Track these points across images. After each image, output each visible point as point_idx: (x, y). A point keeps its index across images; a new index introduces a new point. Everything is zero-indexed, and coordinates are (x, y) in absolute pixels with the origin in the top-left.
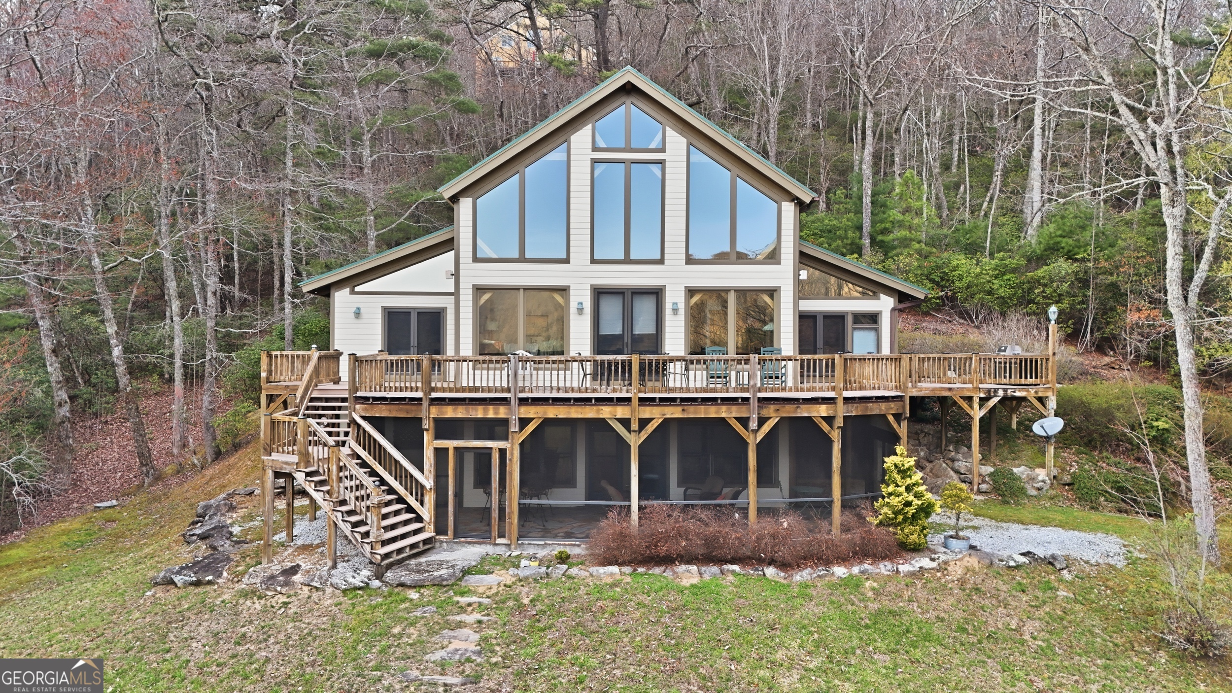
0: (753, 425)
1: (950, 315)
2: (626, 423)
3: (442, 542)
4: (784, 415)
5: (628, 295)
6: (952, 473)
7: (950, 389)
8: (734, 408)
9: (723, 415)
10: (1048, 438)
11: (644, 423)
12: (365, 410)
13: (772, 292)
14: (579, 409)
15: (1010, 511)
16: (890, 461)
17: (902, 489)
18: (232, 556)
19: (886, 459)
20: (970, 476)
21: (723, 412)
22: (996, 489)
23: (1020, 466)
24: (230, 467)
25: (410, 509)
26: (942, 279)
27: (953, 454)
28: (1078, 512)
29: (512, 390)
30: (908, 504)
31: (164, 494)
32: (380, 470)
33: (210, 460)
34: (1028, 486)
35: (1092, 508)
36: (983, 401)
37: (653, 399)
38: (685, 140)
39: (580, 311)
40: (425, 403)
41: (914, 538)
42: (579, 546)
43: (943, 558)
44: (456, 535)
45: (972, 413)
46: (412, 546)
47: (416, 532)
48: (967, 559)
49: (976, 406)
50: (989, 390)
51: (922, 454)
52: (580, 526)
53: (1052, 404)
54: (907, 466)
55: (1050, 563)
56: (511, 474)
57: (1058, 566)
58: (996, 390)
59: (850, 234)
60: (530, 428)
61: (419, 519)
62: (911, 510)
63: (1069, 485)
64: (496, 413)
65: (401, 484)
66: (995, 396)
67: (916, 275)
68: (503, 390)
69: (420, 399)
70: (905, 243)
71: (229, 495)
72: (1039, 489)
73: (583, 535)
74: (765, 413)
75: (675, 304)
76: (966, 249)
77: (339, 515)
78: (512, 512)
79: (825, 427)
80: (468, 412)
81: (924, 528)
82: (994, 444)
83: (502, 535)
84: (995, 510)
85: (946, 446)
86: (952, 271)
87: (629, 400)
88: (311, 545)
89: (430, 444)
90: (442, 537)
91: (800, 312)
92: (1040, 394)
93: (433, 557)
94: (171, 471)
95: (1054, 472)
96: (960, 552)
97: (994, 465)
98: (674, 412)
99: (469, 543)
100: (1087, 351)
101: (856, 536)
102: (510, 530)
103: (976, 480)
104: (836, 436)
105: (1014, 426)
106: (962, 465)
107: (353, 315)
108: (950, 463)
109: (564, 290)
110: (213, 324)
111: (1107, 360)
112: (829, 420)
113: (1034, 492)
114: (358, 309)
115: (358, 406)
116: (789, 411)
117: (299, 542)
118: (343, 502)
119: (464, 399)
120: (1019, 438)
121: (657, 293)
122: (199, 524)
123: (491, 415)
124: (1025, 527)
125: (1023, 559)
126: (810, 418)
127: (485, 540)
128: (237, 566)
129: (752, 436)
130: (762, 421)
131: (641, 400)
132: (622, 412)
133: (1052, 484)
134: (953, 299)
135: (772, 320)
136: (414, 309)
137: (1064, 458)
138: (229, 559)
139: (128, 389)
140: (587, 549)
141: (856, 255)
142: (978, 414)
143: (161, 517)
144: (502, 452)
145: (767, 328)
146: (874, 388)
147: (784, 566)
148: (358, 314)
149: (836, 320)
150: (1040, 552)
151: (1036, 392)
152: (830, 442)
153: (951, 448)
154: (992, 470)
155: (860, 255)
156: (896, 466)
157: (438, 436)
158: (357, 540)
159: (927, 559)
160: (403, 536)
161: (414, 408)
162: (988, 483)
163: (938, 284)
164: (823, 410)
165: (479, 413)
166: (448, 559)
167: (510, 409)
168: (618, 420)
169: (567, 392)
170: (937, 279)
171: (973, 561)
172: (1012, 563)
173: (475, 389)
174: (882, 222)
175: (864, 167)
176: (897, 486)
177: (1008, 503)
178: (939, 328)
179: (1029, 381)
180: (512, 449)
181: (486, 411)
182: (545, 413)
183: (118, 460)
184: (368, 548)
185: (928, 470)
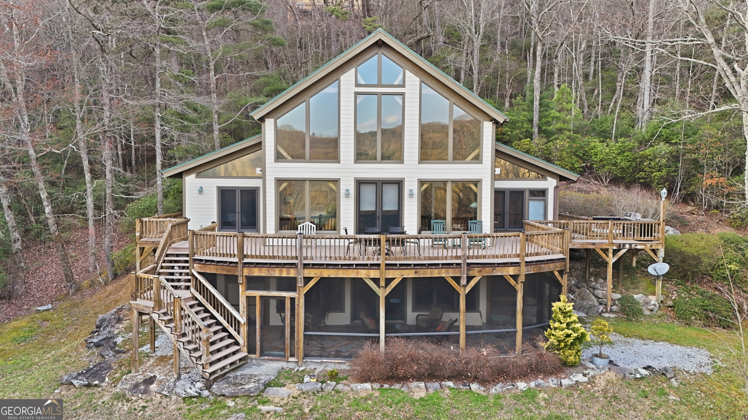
0: (464, 282)
1: (588, 178)
2: (376, 281)
3: (252, 359)
4: (485, 275)
5: (379, 185)
6: (593, 297)
7: (594, 244)
8: (450, 270)
9: (443, 275)
10: (658, 277)
11: (388, 281)
12: (201, 268)
13: (477, 183)
14: (345, 271)
15: (633, 327)
16: (556, 305)
17: (564, 325)
18: (113, 365)
19: (553, 304)
20: (605, 300)
21: (443, 273)
22: (623, 310)
23: (638, 293)
24: (123, 286)
25: (230, 336)
26: (584, 155)
27: (594, 283)
28: (679, 328)
29: (299, 258)
30: (568, 336)
31: (81, 302)
32: (211, 308)
33: (110, 279)
34: (644, 309)
35: (687, 324)
36: (615, 252)
37: (395, 265)
38: (419, 79)
39: (347, 195)
40: (240, 266)
41: (572, 359)
42: (344, 363)
43: (592, 373)
44: (262, 354)
45: (608, 260)
46: (232, 364)
47: (234, 353)
48: (608, 373)
49: (611, 255)
50: (620, 245)
51: (573, 282)
52: (346, 345)
53: (661, 254)
54: (568, 309)
55: (663, 374)
56: (298, 315)
57: (669, 376)
58: (624, 245)
59: (525, 125)
60: (311, 284)
61: (237, 343)
62: (571, 340)
63: (671, 307)
64: (288, 273)
65: (225, 319)
66: (624, 248)
67: (567, 153)
68: (292, 258)
69: (237, 263)
70: (560, 130)
71: (119, 309)
72: (652, 310)
73: (347, 354)
74: (471, 273)
75: (411, 190)
76: (599, 135)
77: (181, 344)
78: (299, 341)
79: (512, 282)
80: (269, 272)
81: (579, 351)
82: (621, 279)
83: (292, 355)
84: (623, 326)
85: (589, 278)
86: (590, 150)
87: (379, 265)
88: (166, 357)
89: (243, 294)
90: (253, 356)
91: (495, 189)
92: (654, 248)
93: (246, 371)
94: (86, 285)
95: (662, 298)
96: (603, 369)
97: (621, 293)
98: (410, 274)
99: (271, 360)
100: (676, 203)
101: (532, 357)
102: (298, 352)
103: (609, 303)
104: (520, 288)
105: (634, 264)
106: (599, 293)
107: (197, 192)
108: (592, 290)
109: (336, 181)
110: (110, 191)
111: (689, 208)
112: (515, 277)
113: (648, 313)
114: (201, 188)
115: (195, 265)
116: (488, 272)
117: (159, 353)
118: (184, 335)
119: (266, 264)
120: (637, 273)
121: (399, 183)
122: (97, 333)
123: (284, 274)
124: (643, 342)
125: (645, 372)
126: (502, 276)
127: (281, 358)
128: (115, 373)
129: (462, 289)
130: (469, 279)
131: (387, 265)
132: (374, 274)
133: (660, 306)
134: (591, 168)
135: (476, 200)
136: (238, 188)
137: (667, 288)
138: (110, 368)
139: (56, 234)
140: (350, 366)
141: (529, 139)
142: (611, 260)
143: (77, 320)
144: (292, 300)
145: (473, 205)
146: (546, 254)
147: (484, 382)
148: (201, 191)
149: (518, 194)
150: (656, 365)
151: (651, 246)
152: (515, 292)
153: (592, 279)
154: (619, 296)
155: (532, 139)
156: (560, 309)
157: (248, 288)
158: (193, 362)
159: (581, 375)
160: (226, 357)
161: (232, 268)
162: (617, 305)
163: (581, 158)
164: (511, 271)
165: (276, 273)
166: (256, 373)
167: (297, 271)
168: (371, 279)
169: (336, 259)
170: (581, 155)
171: (612, 375)
172: (638, 376)
173: (274, 257)
174: (545, 117)
175: (535, 81)
176: (561, 323)
177: (631, 320)
178: (581, 187)
179: (646, 238)
180: (299, 298)
181: (281, 272)
182: (321, 274)
183: (55, 274)
184: (200, 368)
185: (577, 294)
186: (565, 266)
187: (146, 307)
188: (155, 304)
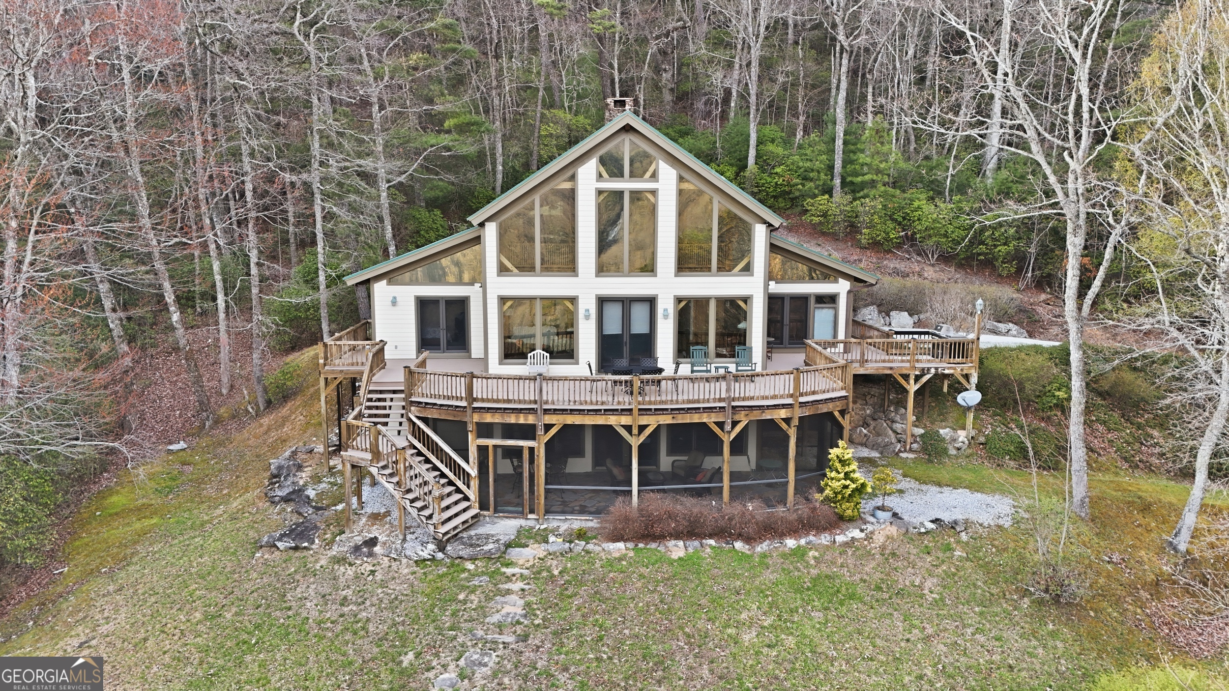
0: (728, 427)
1: (908, 252)
2: (628, 428)
3: (485, 516)
4: (752, 419)
5: (627, 304)
6: (890, 432)
7: (891, 368)
8: (713, 415)
9: (705, 420)
10: (969, 408)
11: (642, 428)
12: (418, 411)
13: (746, 300)
14: (592, 417)
15: (933, 471)
16: (834, 452)
17: (842, 475)
18: (318, 524)
19: (831, 451)
20: (904, 436)
21: (705, 418)
22: (924, 450)
23: (945, 427)
24: (285, 419)
25: (458, 491)
26: (904, 218)
27: (893, 414)
28: (989, 470)
29: (539, 402)
30: (846, 487)
31: (227, 439)
32: (433, 458)
33: (262, 408)
34: (950, 447)
35: (999, 465)
36: (917, 378)
37: (650, 410)
38: (674, 172)
39: (587, 317)
40: (469, 411)
41: (849, 512)
42: (592, 520)
43: (870, 528)
44: (496, 511)
45: (908, 387)
46: (464, 523)
47: (465, 510)
48: (889, 528)
49: (912, 381)
50: (923, 369)
51: (868, 412)
52: (590, 498)
53: (974, 380)
54: (846, 457)
55: (953, 527)
56: (538, 466)
57: (958, 530)
58: (929, 369)
59: (822, 176)
60: (553, 431)
61: (466, 498)
62: (848, 491)
63: (982, 444)
64: (526, 420)
65: (451, 470)
66: (928, 373)
67: (880, 217)
68: (530, 402)
69: (465, 407)
70: (873, 184)
71: (293, 452)
72: (959, 449)
73: (593, 509)
74: (737, 418)
75: (666, 310)
76: (928, 186)
77: (408, 502)
78: (539, 495)
79: (784, 426)
80: (503, 418)
81: (858, 503)
82: (926, 409)
83: (532, 511)
84: (920, 471)
85: (888, 406)
86: (912, 211)
87: (631, 410)
88: (379, 514)
89: (473, 443)
90: (485, 513)
91: (769, 294)
92: (965, 372)
93: (481, 530)
94: (226, 415)
95: (973, 433)
96: (884, 523)
97: (925, 427)
98: (666, 420)
99: (507, 517)
100: (1028, 287)
101: (804, 510)
102: (538, 508)
103: (909, 441)
104: (792, 433)
105: (945, 389)
106: (898, 427)
107: (390, 303)
108: (890, 423)
109: (573, 300)
110: (257, 291)
111: (1043, 297)
112: (787, 421)
113: (953, 452)
114: (395, 298)
115: (413, 408)
116: (756, 416)
117: (369, 510)
118: (409, 491)
119: (500, 409)
120: (948, 401)
121: (651, 301)
122: (277, 485)
123: (522, 421)
124: (938, 489)
125: (932, 526)
126: (772, 420)
127: (519, 515)
128: (325, 534)
129: (726, 436)
130: (735, 424)
131: (640, 410)
132: (625, 420)
133: (970, 443)
134: (911, 239)
135: (745, 319)
136: (442, 297)
137: (982, 420)
138: (316, 528)
139: (187, 349)
140: (598, 523)
141: (827, 196)
142: (913, 388)
143: (231, 463)
144: (532, 450)
145: (741, 326)
146: (824, 392)
147: (749, 540)
148: (394, 302)
149: (801, 301)
150: (947, 517)
151: (962, 370)
152: (787, 437)
153: (892, 409)
154: (922, 431)
155: (831, 196)
156: (838, 457)
157: (480, 435)
158: (422, 521)
159: (858, 530)
160: (456, 515)
161: (460, 413)
162: (918, 443)
163: (900, 224)
164: (783, 413)
165: (512, 419)
166: (492, 532)
167: (537, 417)
168: (622, 426)
169: (581, 404)
170: (900, 219)
171: (893, 530)
172: (923, 530)
173: (509, 401)
174: (852, 162)
175: (838, 110)
176: (839, 473)
177: (932, 462)
178: (898, 266)
179: (957, 360)
180: (539, 447)
181: (517, 418)
182: (565, 420)
183: (173, 397)
184: (432, 528)
185: (872, 427)
186: (847, 404)
187: (362, 459)
188: (373, 457)
